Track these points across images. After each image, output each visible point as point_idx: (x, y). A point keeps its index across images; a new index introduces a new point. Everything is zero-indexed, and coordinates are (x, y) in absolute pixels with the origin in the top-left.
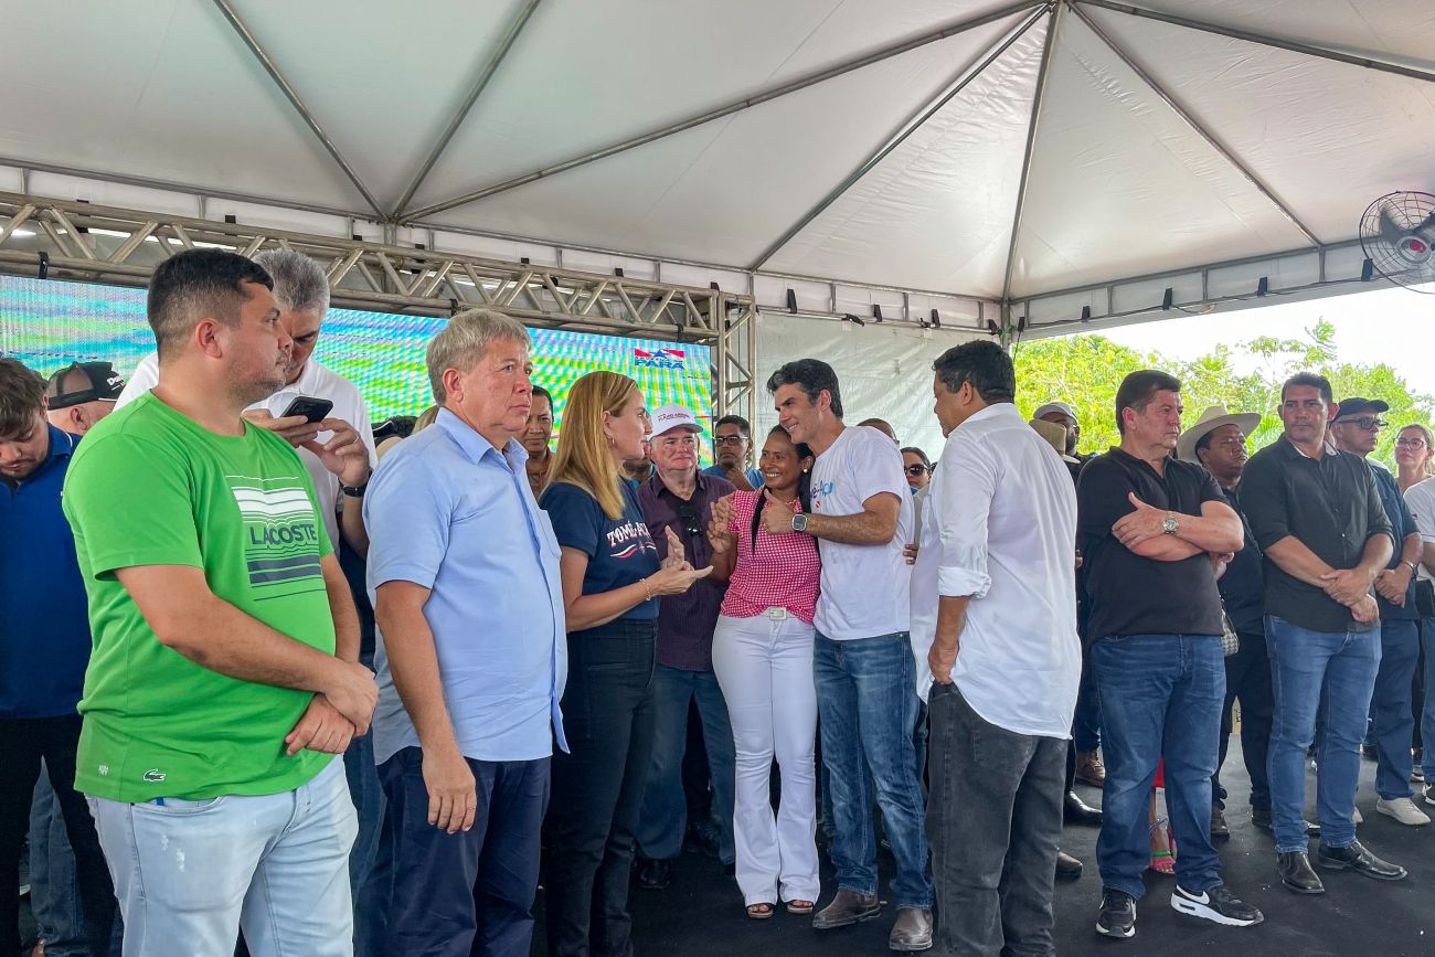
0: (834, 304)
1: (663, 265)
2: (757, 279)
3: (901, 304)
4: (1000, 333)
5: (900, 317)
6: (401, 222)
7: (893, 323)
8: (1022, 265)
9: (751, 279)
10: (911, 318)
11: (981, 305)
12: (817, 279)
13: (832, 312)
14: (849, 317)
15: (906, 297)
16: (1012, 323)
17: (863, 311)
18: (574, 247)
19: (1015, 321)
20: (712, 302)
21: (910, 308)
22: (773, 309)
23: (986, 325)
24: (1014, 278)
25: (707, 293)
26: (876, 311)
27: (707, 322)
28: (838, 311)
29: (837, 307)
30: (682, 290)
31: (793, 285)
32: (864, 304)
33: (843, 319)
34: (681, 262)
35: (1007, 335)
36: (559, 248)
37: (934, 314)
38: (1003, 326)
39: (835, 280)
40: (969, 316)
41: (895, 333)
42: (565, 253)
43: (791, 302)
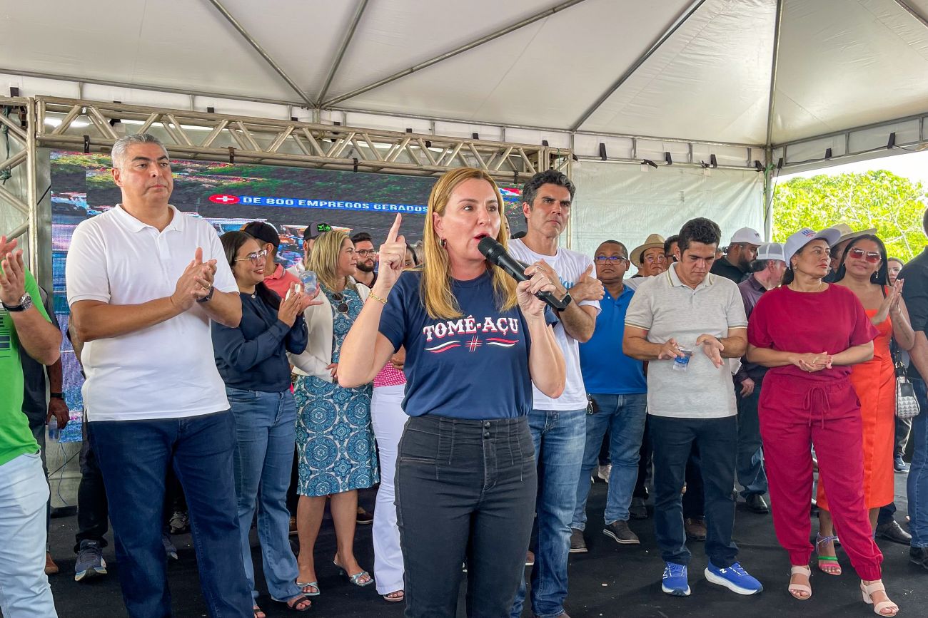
0: (635, 152)
1: (507, 129)
2: (577, 137)
3: (688, 151)
4: (764, 170)
5: (685, 160)
6: (323, 107)
7: (681, 166)
8: (779, 120)
9: (572, 137)
10: (694, 161)
11: (749, 150)
12: (623, 136)
13: (633, 159)
14: (646, 162)
15: (690, 146)
16: (774, 163)
17: (657, 157)
18: (443, 120)
19: (776, 161)
20: (540, 154)
21: (694, 153)
22: (589, 157)
23: (753, 164)
24: (774, 130)
25: (536, 148)
26: (668, 157)
28: (637, 158)
29: (637, 154)
30: (518, 147)
31: (604, 140)
32: (658, 152)
33: (642, 163)
34: (521, 127)
35: (770, 171)
36: (433, 120)
37: (713, 158)
38: (766, 165)
39: (636, 136)
40: (740, 158)
41: (682, 172)
42: (438, 124)
43: (602, 152)
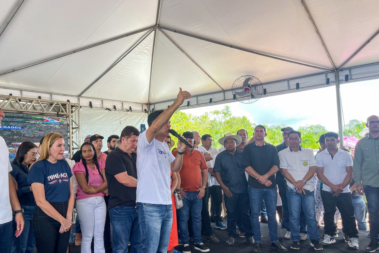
0: (103, 105)
1: (52, 95)
2: (81, 99)
3: (121, 105)
5: (121, 109)
7: (119, 110)
8: (152, 95)
9: (79, 99)
10: (124, 109)
11: (142, 105)
12: (98, 99)
13: (102, 108)
14: (107, 109)
15: (122, 103)
17: (111, 107)
18: (26, 90)
19: (152, 109)
20: (67, 105)
21: (124, 106)
22: (86, 107)
23: (144, 110)
24: (150, 98)
25: (66, 103)
26: (115, 107)
27: (66, 111)
29: (103, 106)
30: (58, 102)
32: (111, 105)
34: (58, 94)
36: (21, 91)
37: (130, 108)
38: (148, 111)
39: (103, 99)
40: (139, 108)
41: (120, 113)
42: (23, 92)
43: (91, 105)
